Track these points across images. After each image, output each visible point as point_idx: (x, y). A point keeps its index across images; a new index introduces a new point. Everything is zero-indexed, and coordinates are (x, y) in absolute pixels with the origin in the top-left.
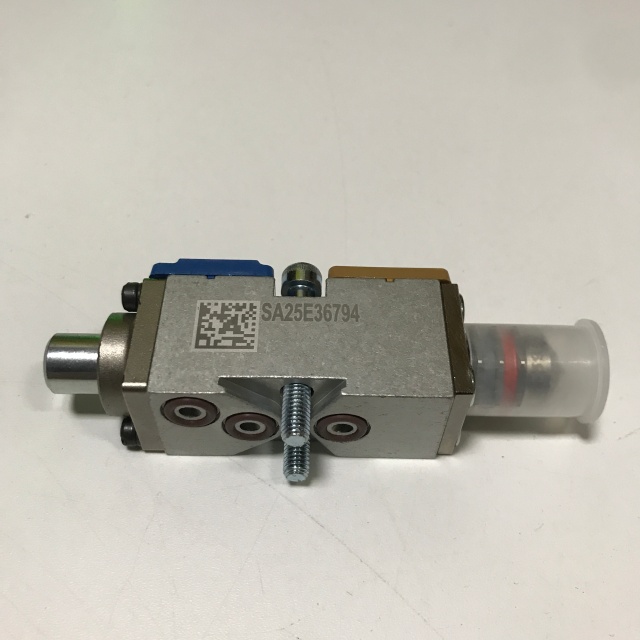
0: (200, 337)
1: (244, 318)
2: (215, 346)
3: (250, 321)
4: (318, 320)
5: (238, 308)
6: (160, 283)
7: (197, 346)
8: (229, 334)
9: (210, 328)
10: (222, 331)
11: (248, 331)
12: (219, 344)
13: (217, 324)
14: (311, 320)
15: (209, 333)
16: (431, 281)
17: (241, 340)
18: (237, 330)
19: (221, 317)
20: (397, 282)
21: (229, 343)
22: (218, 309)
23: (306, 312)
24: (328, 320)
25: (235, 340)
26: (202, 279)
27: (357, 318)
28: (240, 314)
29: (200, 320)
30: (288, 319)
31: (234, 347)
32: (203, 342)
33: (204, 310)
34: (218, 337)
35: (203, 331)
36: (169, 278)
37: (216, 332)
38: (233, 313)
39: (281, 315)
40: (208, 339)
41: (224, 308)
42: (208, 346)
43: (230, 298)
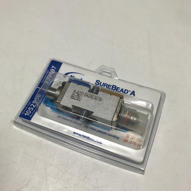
0: (72, 96)
1: (81, 95)
2: (74, 99)
3: (82, 96)
4: (94, 99)
5: (81, 92)
6: (69, 83)
7: (71, 98)
8: (77, 97)
9: (74, 95)
10: (76, 96)
11: (80, 97)
13: (76, 94)
14: (93, 99)
15: (74, 96)
16: (118, 97)
17: (79, 99)
18: (79, 97)
19: (77, 93)
20: (112, 95)
21: (77, 99)
22: (77, 91)
23: (93, 97)
24: (96, 99)
25: (78, 99)
26: (77, 84)
27: (101, 101)
28: (81, 94)
29: (73, 93)
30: (89, 97)
31: (77, 100)
32: (72, 97)
33: (75, 91)
34: (75, 97)
35: (73, 95)
36: (71, 83)
37: (75, 96)
38: (79, 93)
39: (88, 96)
40: (73, 97)
41: (78, 91)
42: (73, 98)
43: (80, 90)
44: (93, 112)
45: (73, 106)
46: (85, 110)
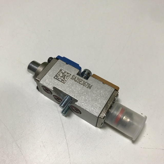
0: (56, 76)
1: (67, 76)
2: (58, 80)
3: (68, 77)
4: (82, 84)
5: (68, 73)
6: (57, 60)
7: (54, 78)
8: (62, 78)
9: (59, 75)
10: (61, 77)
11: (66, 79)
12: (59, 79)
13: (61, 75)
14: (80, 84)
15: (58, 76)
16: (113, 88)
17: (63, 81)
18: (64, 78)
19: (63, 74)
20: (105, 85)
21: (61, 80)
22: (63, 71)
23: (81, 81)
24: (84, 86)
25: (62, 80)
26: (65, 63)
27: (90, 88)
28: (67, 75)
29: (59, 72)
30: (76, 81)
31: (61, 81)
32: (56, 77)
33: (61, 70)
34: (60, 78)
35: (57, 75)
36: (59, 60)
37: (60, 76)
38: (66, 74)
39: (75, 79)
40: (57, 77)
41: (65, 72)
42: (56, 79)
43: (68, 70)
44: (77, 101)
45: (54, 88)
46: (68, 95)
